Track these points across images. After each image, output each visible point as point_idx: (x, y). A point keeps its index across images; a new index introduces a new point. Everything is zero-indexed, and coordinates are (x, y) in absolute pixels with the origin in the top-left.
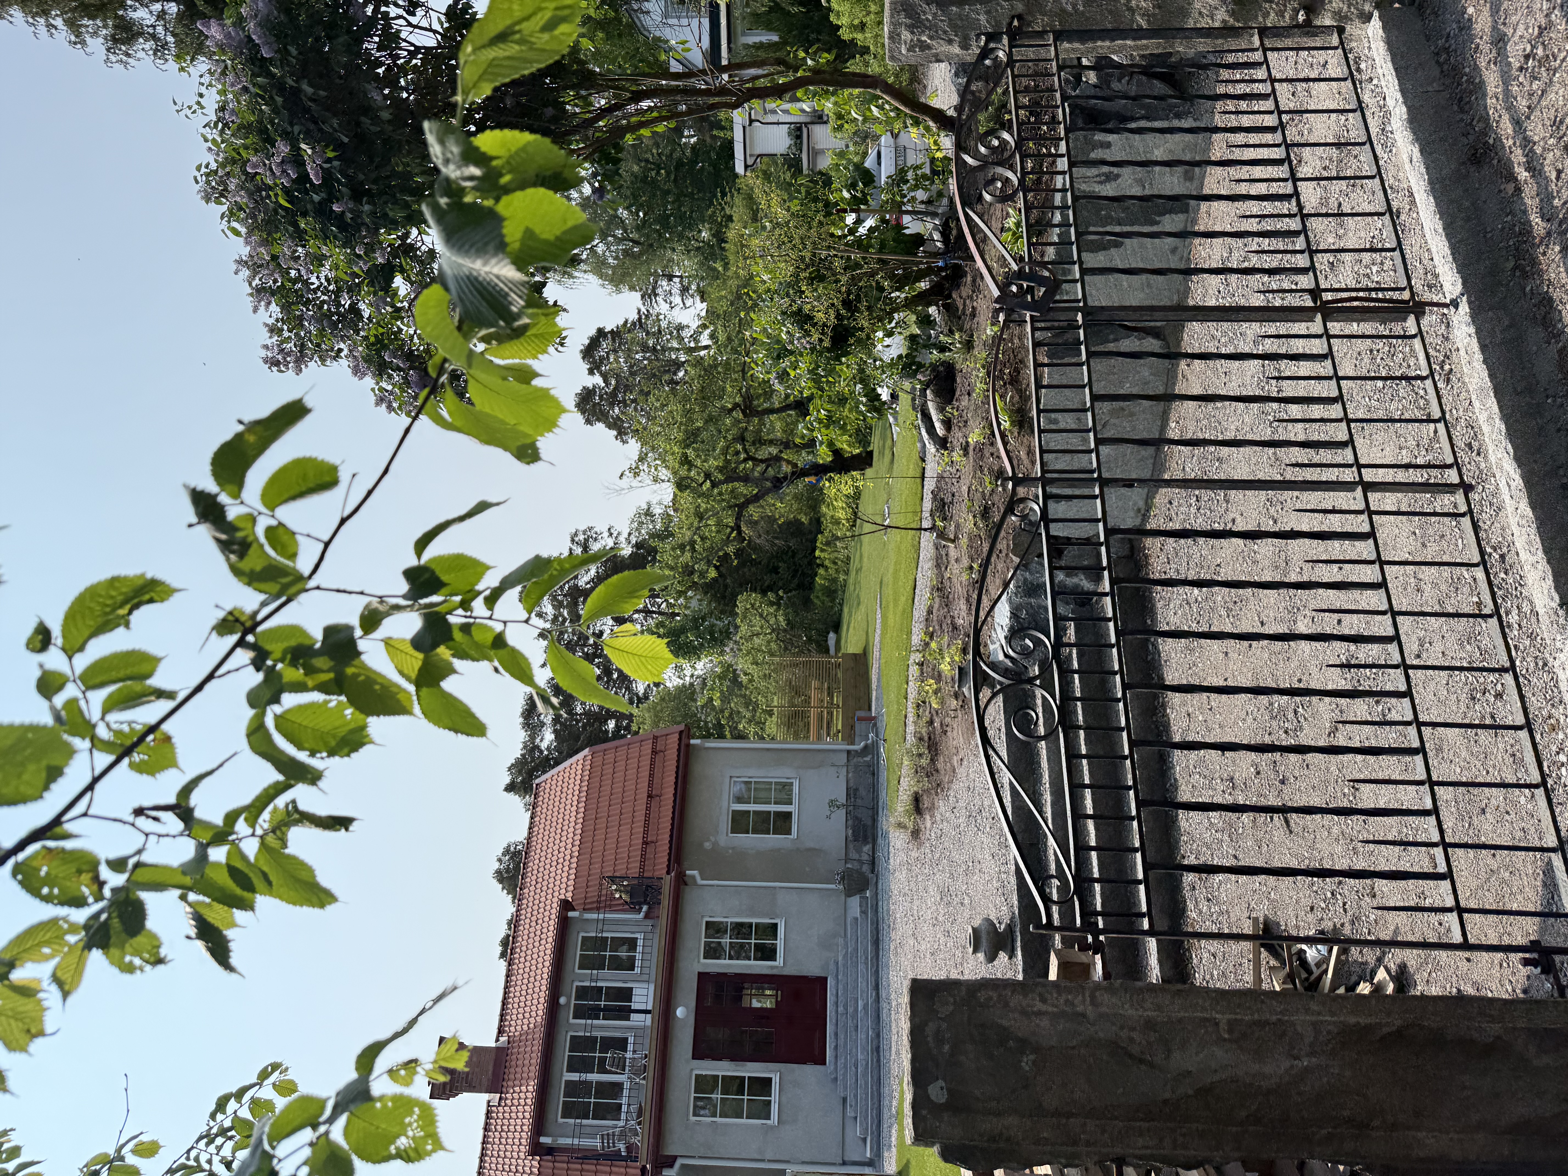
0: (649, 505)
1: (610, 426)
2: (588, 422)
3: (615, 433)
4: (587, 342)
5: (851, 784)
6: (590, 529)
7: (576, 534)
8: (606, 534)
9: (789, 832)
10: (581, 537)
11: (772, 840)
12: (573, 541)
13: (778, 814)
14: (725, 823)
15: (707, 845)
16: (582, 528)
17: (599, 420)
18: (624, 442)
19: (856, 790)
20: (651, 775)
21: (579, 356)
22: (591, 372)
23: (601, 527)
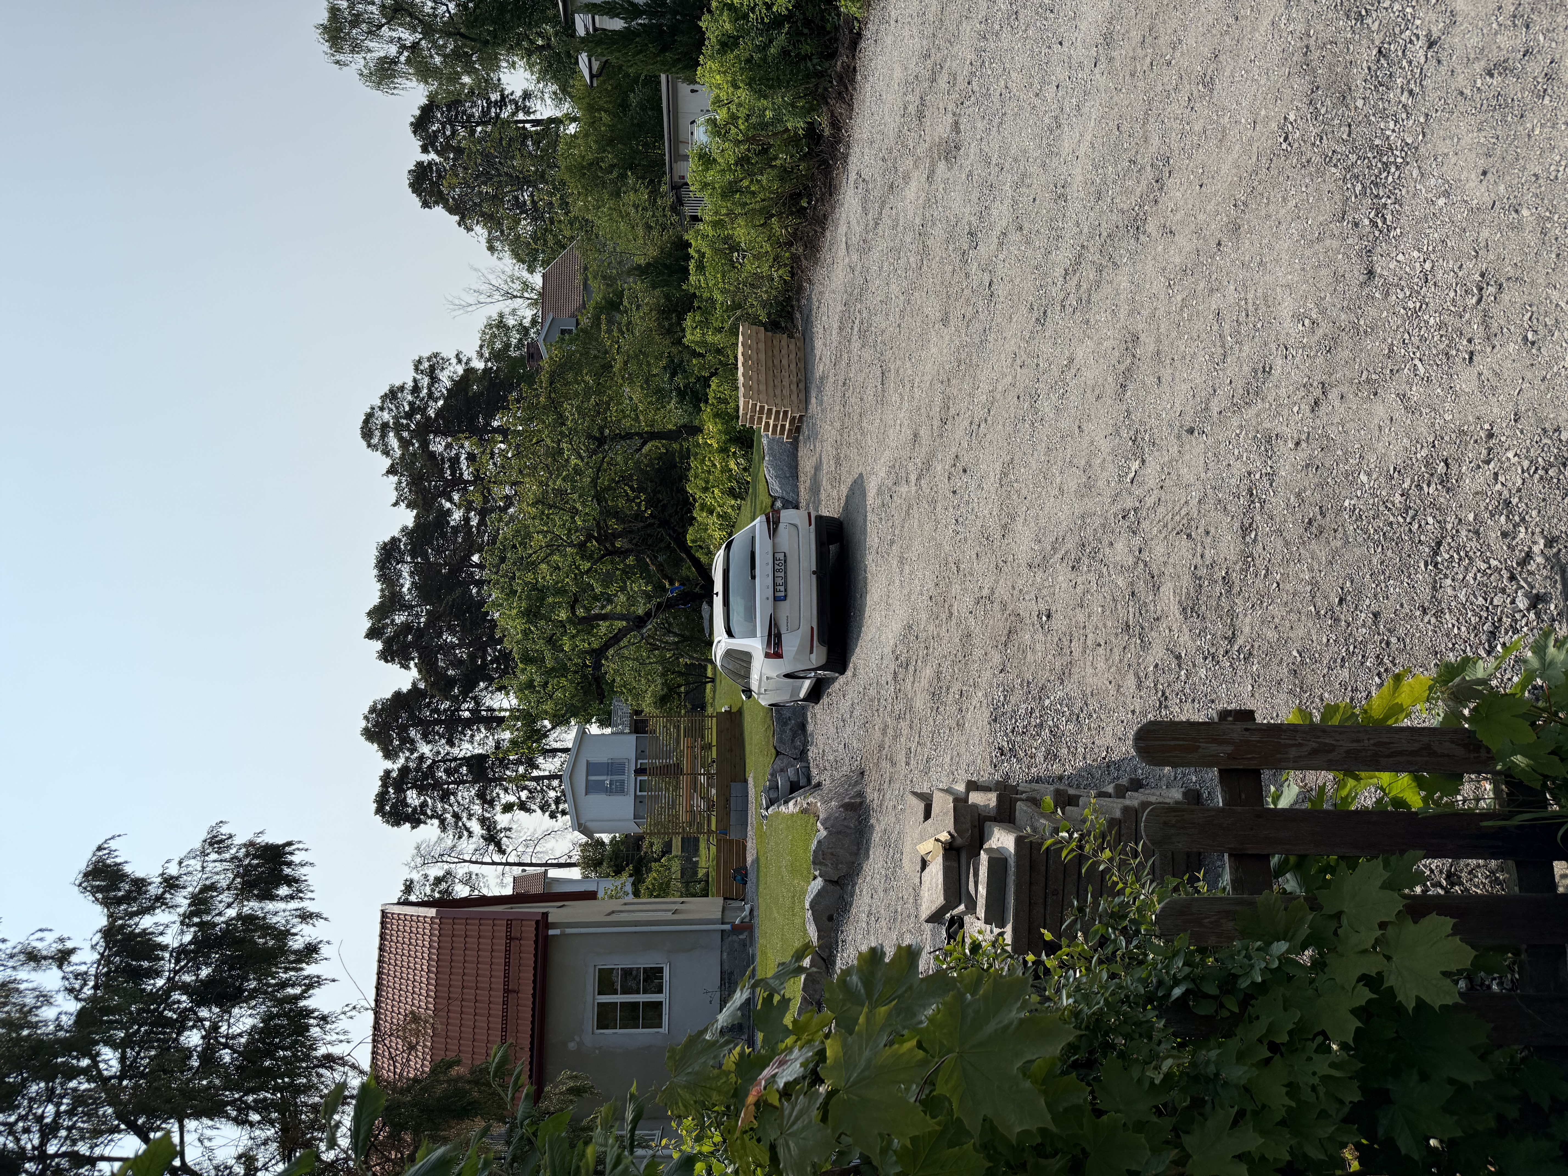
0: (501, 315)
1: (451, 211)
2: (426, 204)
3: (457, 218)
4: (417, 113)
5: (726, 967)
6: (436, 355)
7: (419, 362)
8: (454, 361)
9: (660, 1026)
10: (426, 365)
11: (641, 1035)
12: (416, 369)
13: (646, 1004)
14: (590, 1016)
15: (572, 1046)
16: (426, 354)
17: (436, 203)
18: (469, 229)
19: (732, 973)
20: (507, 964)
21: (409, 130)
22: (425, 150)
23: (449, 353)
